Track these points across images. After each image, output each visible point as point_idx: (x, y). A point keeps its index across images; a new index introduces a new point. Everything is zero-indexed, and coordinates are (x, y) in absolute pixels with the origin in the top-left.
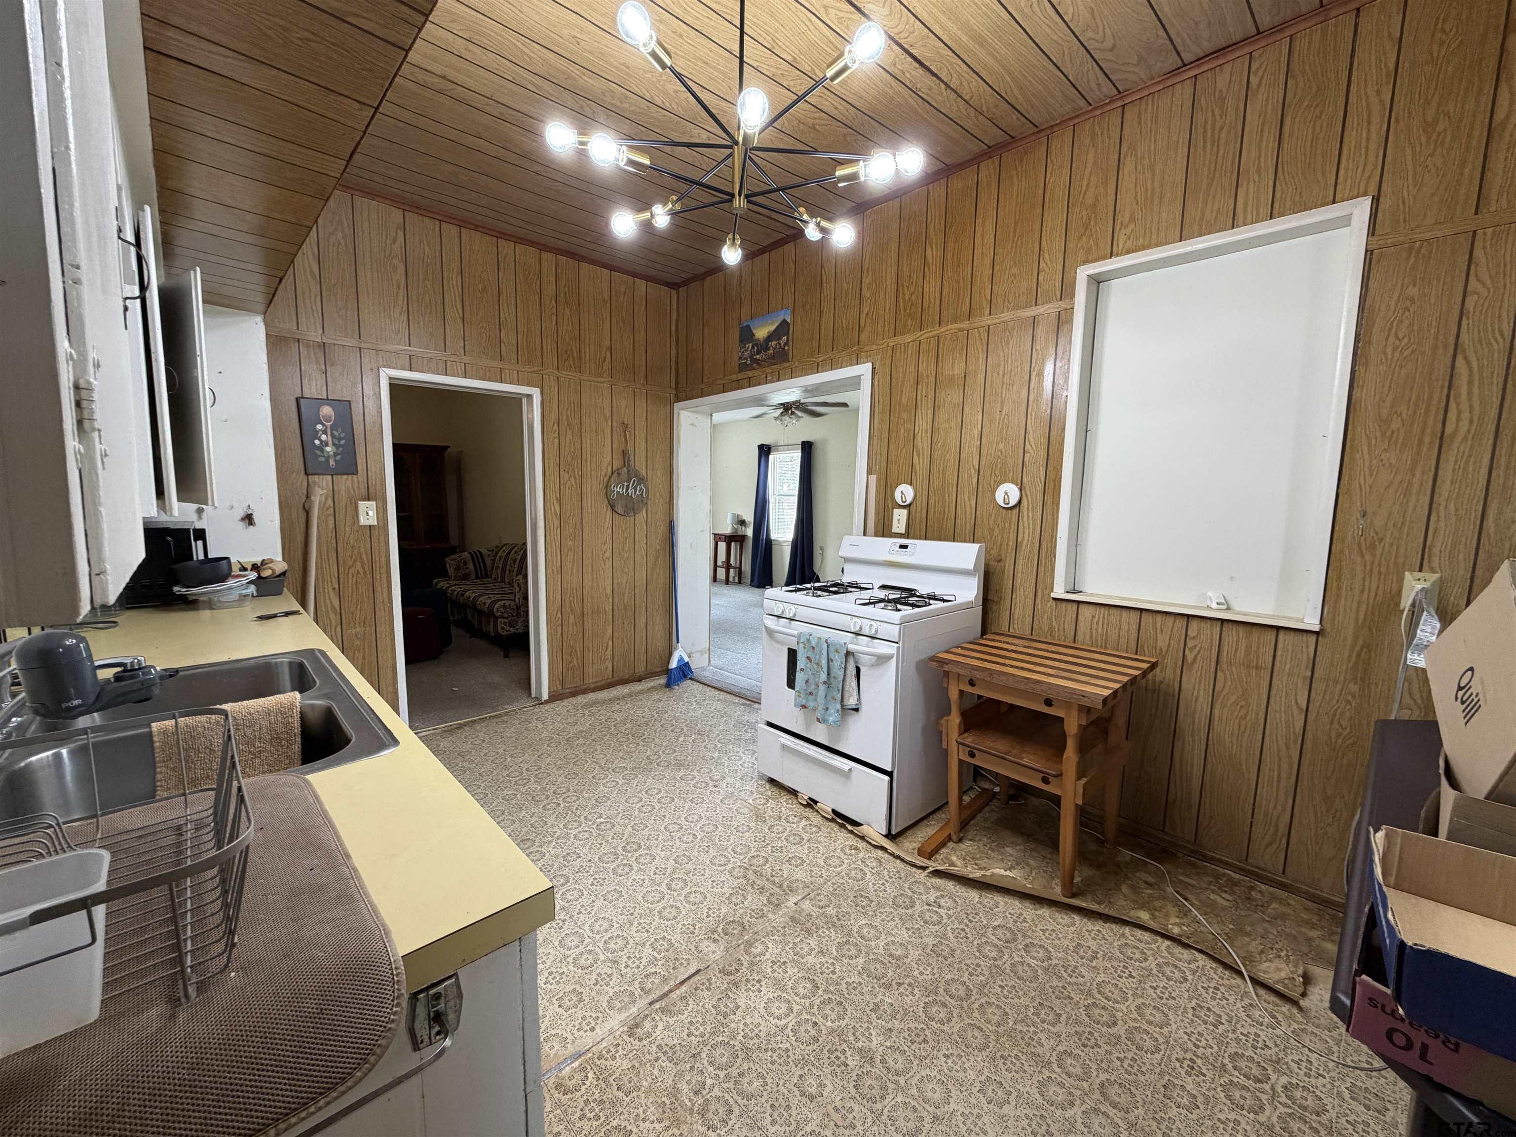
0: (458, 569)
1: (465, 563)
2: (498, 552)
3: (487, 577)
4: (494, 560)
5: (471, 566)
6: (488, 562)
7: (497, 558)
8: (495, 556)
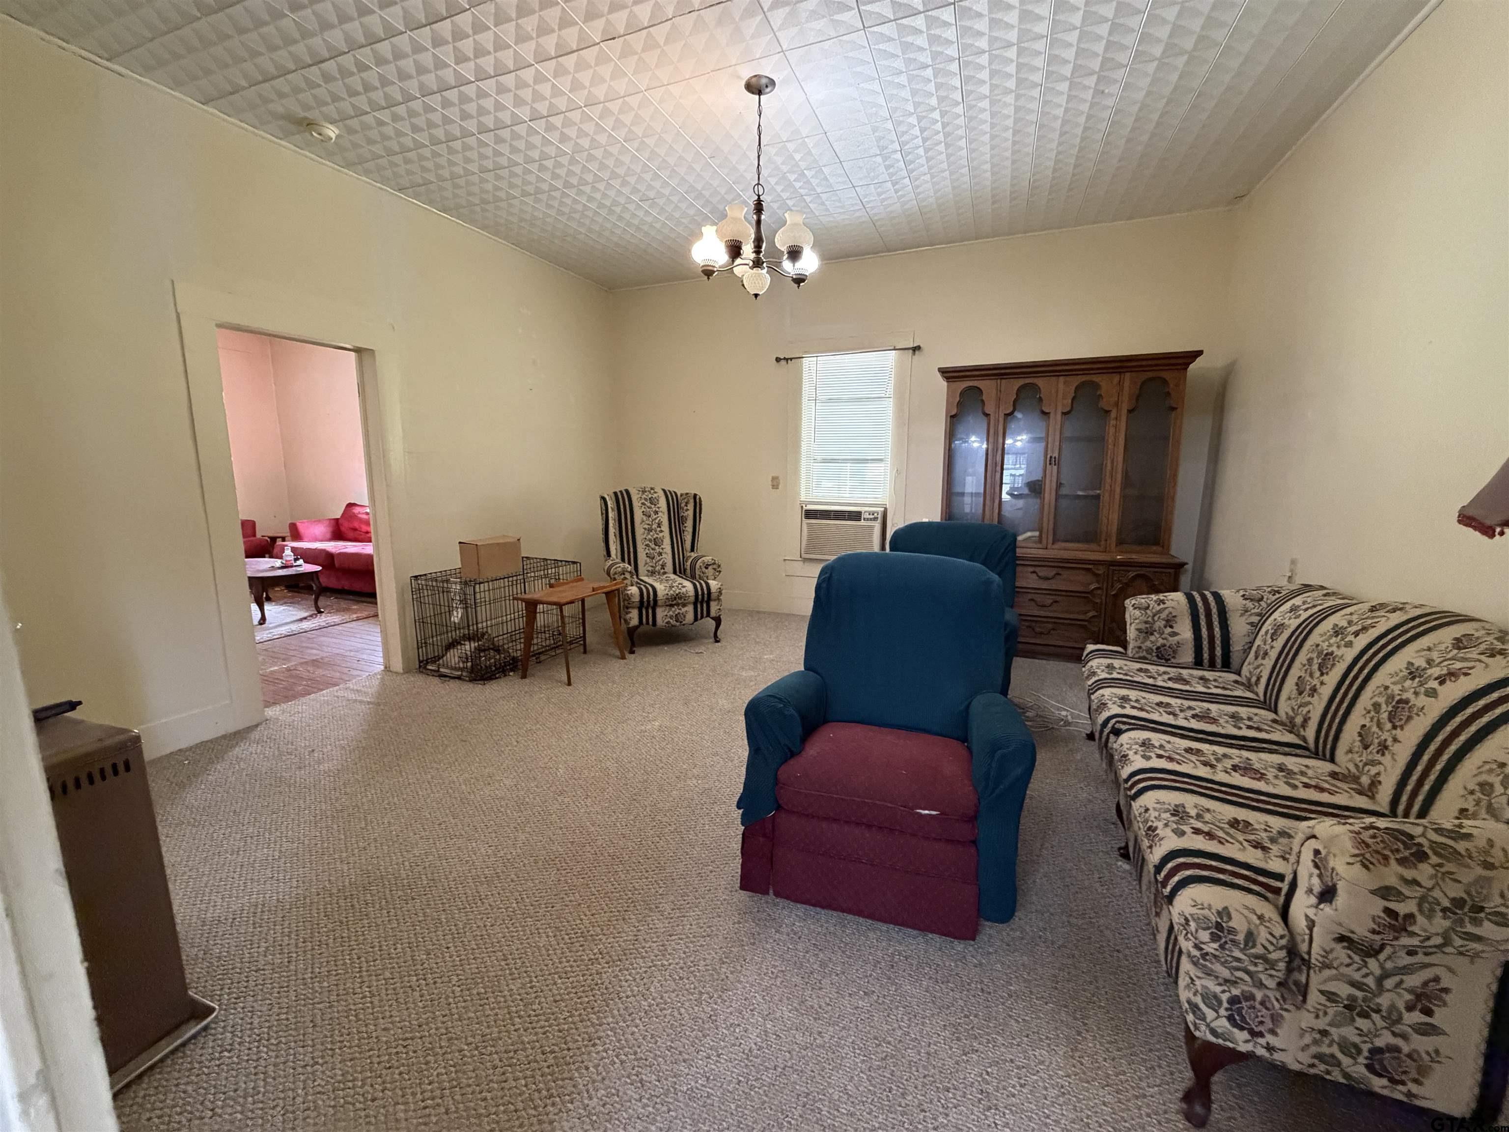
0: (1147, 632)
1: (1170, 622)
2: (1273, 608)
3: (1226, 665)
4: (1256, 627)
5: (1185, 632)
6: (1239, 627)
7: (1268, 626)
8: (1264, 617)
